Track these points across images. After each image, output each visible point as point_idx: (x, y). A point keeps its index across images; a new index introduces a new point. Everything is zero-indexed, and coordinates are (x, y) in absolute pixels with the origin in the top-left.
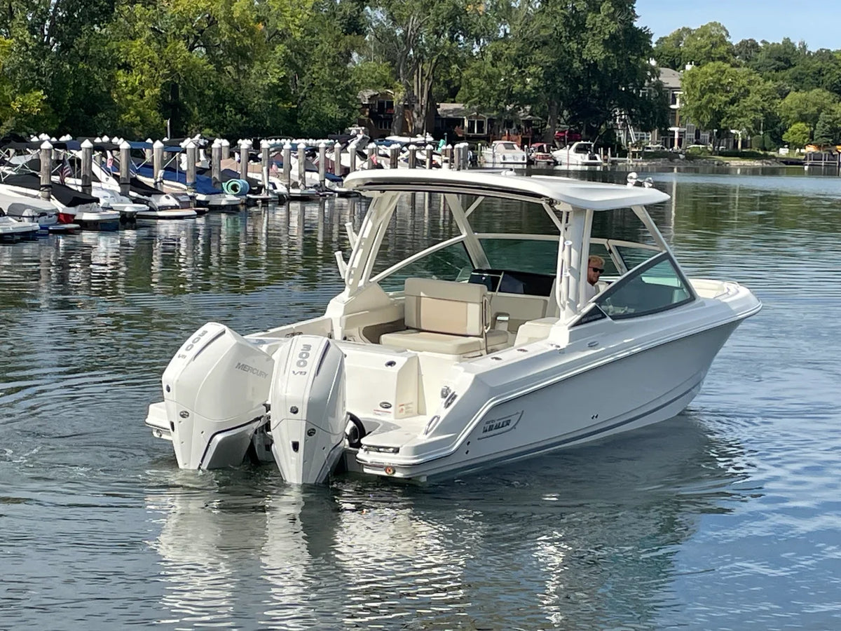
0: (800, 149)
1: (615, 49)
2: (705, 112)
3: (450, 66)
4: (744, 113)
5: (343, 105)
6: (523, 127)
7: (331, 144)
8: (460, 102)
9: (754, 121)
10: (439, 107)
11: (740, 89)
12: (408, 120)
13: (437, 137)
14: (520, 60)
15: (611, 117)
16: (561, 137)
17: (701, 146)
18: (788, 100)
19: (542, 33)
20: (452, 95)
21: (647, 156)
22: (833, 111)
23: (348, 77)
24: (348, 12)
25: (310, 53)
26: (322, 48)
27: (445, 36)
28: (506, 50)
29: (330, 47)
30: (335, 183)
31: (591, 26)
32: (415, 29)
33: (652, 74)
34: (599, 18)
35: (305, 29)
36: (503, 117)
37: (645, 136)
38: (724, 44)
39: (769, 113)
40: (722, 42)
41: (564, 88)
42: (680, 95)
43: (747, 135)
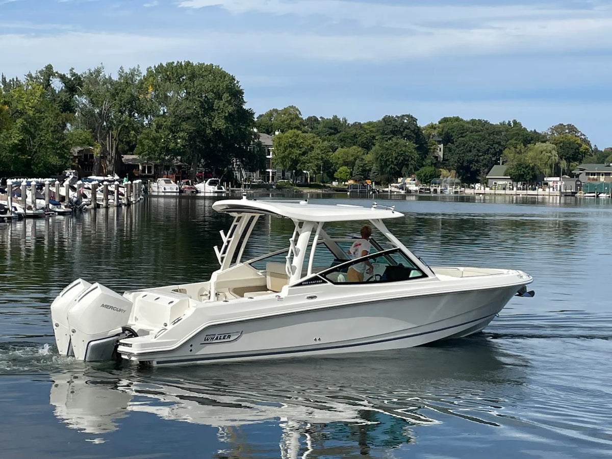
0: (345, 182)
1: (232, 122)
2: (287, 160)
3: (129, 132)
4: (311, 160)
5: (62, 156)
6: (176, 169)
7: (52, 181)
8: (136, 154)
10: (123, 157)
11: (308, 146)
12: (103, 165)
13: (122, 176)
14: (173, 128)
15: (231, 163)
16: (200, 176)
17: (286, 181)
18: (336, 153)
19: (187, 112)
20: (131, 150)
21: (253, 187)
22: (364, 159)
23: (64, 139)
24: (64, 99)
25: (39, 124)
26: (47, 121)
27: (126, 114)
28: (165, 122)
29: (52, 120)
30: (56, 207)
31: (217, 108)
32: (107, 109)
33: (255, 137)
34: (221, 103)
35: (36, 109)
36: (164, 164)
37: (252, 175)
38: (298, 119)
39: (326, 160)
40: (296, 117)
41: (201, 146)
42: (272, 150)
43: (313, 174)
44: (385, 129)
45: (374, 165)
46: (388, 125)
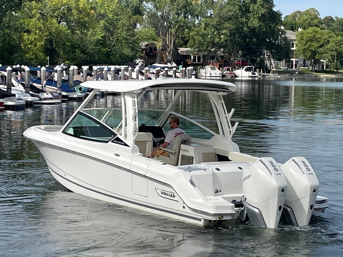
1: (264, 21)
2: (307, 51)
3: (184, 30)
4: (327, 52)
5: (133, 49)
6: (219, 59)
7: (127, 67)
8: (189, 47)
9: (331, 56)
10: (179, 49)
11: (325, 40)
12: (164, 56)
13: (178, 64)
14: (218, 27)
15: (262, 54)
16: (238, 64)
17: (306, 68)
19: (229, 14)
20: (185, 44)
21: (280, 73)
23: (135, 36)
24: (135, 4)
25: (116, 24)
26: (122, 22)
27: (181, 15)
28: (211, 22)
29: (126, 21)
31: (252, 10)
32: (167, 12)
33: (282, 33)
34: (256, 6)
35: (114, 13)
36: (210, 55)
37: (279, 63)
38: (317, 19)
39: (339, 51)
40: (316, 17)
41: (239, 40)
42: (296, 43)
43: (328, 62)
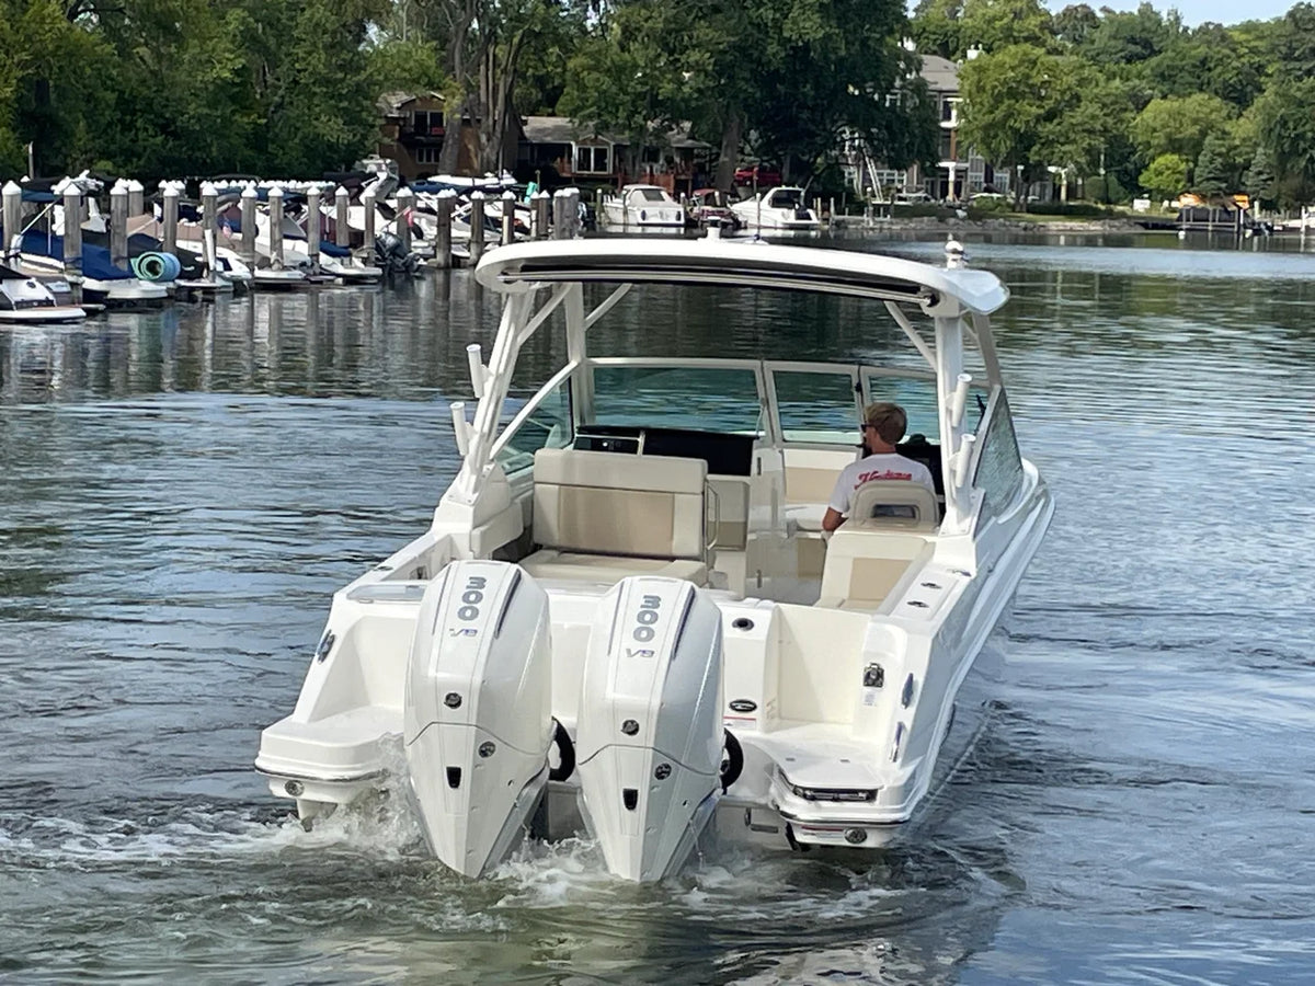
0: (1170, 201)
1: (842, 20)
2: (1000, 134)
3: (544, 50)
4: (1072, 136)
5: (352, 119)
6: (677, 160)
7: (329, 188)
8: (563, 114)
9: (1089, 151)
10: (525, 123)
11: (1063, 93)
12: (470, 146)
13: (523, 176)
14: (671, 40)
15: (835, 142)
16: (746, 179)
17: (995, 195)
18: (1148, 114)
20: (549, 101)
21: (900, 213)
22: (1229, 134)
23: (359, 69)
25: (290, 23)
26: (313, 15)
28: (646, 21)
29: (328, 13)
30: (337, 260)
33: (907, 65)
36: (642, 142)
37: (896, 177)
38: (1034, 13)
39: (1115, 136)
40: (1031, 8)
41: (750, 90)
42: (958, 103)
43: (1077, 176)
44: (1294, 45)
45: (1260, 150)
46: (1306, 30)
